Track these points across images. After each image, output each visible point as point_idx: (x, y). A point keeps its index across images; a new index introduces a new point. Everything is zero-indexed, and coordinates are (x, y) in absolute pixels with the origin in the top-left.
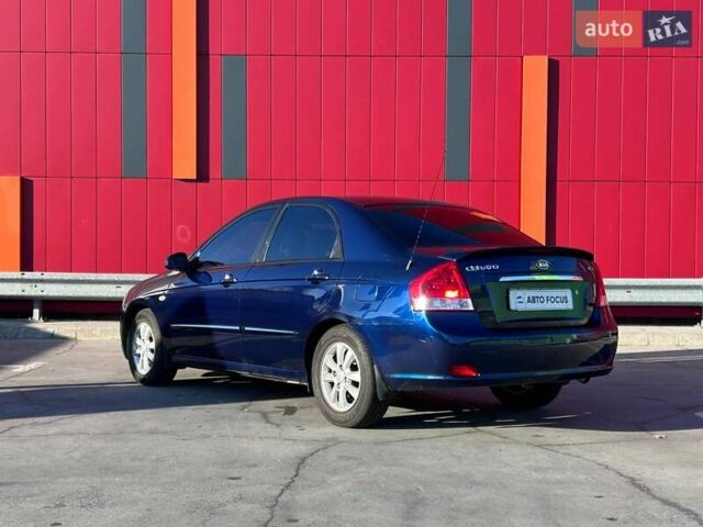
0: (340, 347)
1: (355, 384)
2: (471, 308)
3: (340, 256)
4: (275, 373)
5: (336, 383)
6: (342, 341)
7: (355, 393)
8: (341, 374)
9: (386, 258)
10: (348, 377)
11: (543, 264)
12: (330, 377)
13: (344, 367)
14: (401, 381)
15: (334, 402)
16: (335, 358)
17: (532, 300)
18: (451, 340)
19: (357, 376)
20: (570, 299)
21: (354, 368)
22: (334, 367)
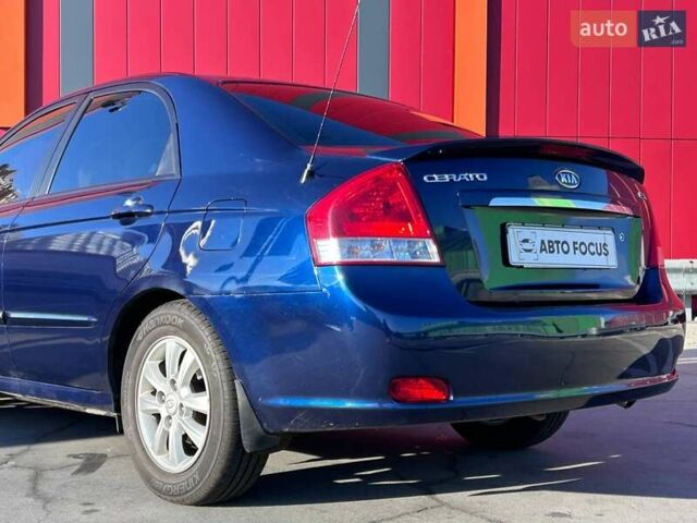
0: (171, 345)
1: (200, 418)
2: (436, 259)
3: (174, 170)
4: (62, 396)
5: (163, 417)
6: (175, 333)
7: (199, 436)
8: (173, 399)
9: (260, 164)
10: (185, 404)
11: (568, 177)
12: (154, 405)
13: (178, 384)
14: (291, 412)
15: (160, 452)
16: (162, 366)
17: (549, 247)
18: (393, 324)
19: (202, 403)
20: (612, 248)
21: (198, 385)
22: (161, 384)
